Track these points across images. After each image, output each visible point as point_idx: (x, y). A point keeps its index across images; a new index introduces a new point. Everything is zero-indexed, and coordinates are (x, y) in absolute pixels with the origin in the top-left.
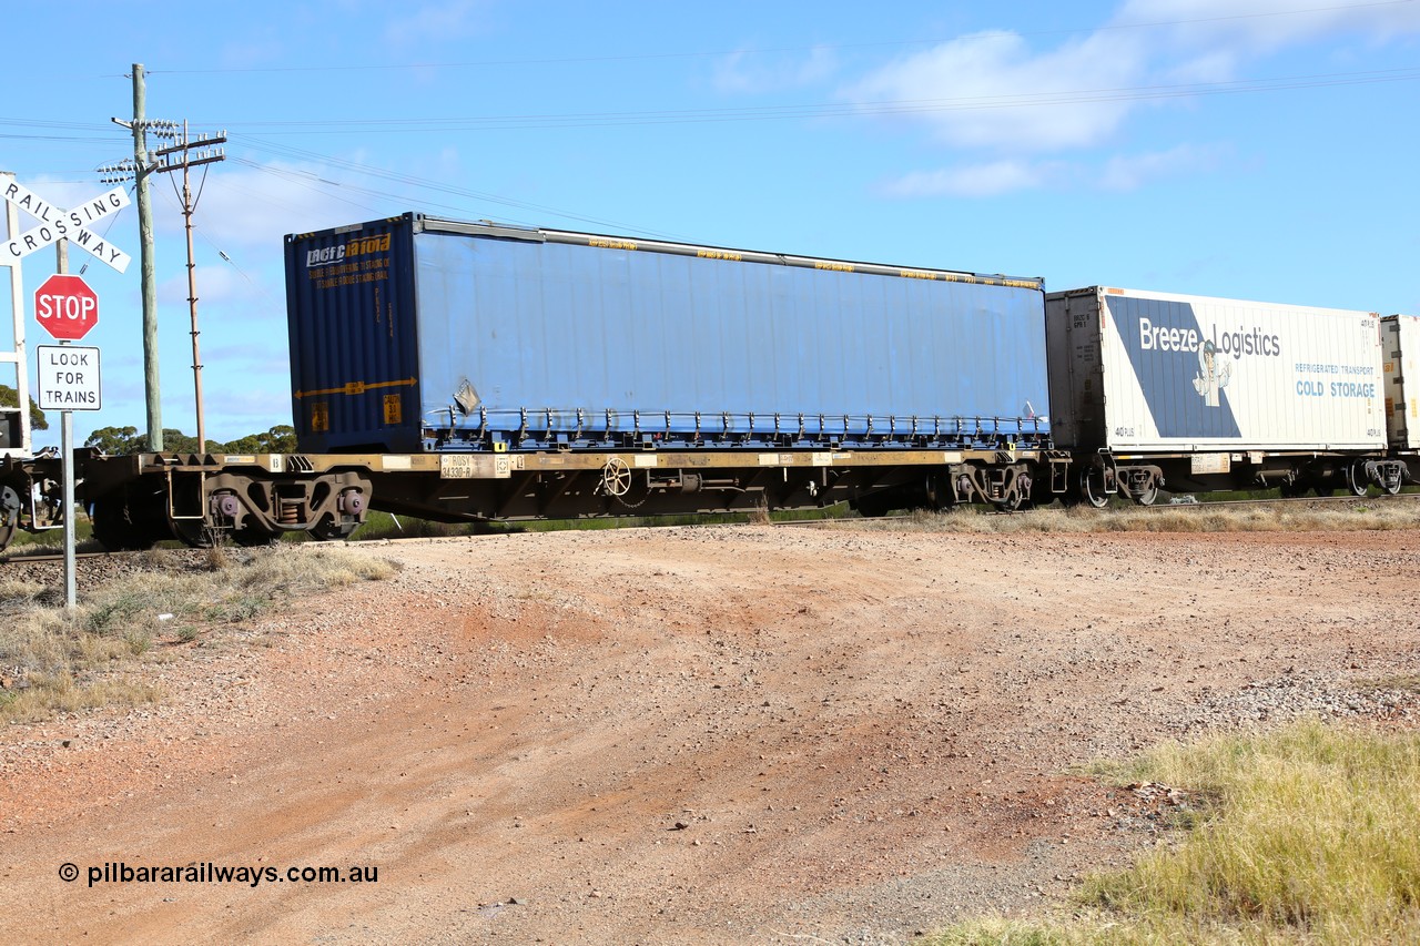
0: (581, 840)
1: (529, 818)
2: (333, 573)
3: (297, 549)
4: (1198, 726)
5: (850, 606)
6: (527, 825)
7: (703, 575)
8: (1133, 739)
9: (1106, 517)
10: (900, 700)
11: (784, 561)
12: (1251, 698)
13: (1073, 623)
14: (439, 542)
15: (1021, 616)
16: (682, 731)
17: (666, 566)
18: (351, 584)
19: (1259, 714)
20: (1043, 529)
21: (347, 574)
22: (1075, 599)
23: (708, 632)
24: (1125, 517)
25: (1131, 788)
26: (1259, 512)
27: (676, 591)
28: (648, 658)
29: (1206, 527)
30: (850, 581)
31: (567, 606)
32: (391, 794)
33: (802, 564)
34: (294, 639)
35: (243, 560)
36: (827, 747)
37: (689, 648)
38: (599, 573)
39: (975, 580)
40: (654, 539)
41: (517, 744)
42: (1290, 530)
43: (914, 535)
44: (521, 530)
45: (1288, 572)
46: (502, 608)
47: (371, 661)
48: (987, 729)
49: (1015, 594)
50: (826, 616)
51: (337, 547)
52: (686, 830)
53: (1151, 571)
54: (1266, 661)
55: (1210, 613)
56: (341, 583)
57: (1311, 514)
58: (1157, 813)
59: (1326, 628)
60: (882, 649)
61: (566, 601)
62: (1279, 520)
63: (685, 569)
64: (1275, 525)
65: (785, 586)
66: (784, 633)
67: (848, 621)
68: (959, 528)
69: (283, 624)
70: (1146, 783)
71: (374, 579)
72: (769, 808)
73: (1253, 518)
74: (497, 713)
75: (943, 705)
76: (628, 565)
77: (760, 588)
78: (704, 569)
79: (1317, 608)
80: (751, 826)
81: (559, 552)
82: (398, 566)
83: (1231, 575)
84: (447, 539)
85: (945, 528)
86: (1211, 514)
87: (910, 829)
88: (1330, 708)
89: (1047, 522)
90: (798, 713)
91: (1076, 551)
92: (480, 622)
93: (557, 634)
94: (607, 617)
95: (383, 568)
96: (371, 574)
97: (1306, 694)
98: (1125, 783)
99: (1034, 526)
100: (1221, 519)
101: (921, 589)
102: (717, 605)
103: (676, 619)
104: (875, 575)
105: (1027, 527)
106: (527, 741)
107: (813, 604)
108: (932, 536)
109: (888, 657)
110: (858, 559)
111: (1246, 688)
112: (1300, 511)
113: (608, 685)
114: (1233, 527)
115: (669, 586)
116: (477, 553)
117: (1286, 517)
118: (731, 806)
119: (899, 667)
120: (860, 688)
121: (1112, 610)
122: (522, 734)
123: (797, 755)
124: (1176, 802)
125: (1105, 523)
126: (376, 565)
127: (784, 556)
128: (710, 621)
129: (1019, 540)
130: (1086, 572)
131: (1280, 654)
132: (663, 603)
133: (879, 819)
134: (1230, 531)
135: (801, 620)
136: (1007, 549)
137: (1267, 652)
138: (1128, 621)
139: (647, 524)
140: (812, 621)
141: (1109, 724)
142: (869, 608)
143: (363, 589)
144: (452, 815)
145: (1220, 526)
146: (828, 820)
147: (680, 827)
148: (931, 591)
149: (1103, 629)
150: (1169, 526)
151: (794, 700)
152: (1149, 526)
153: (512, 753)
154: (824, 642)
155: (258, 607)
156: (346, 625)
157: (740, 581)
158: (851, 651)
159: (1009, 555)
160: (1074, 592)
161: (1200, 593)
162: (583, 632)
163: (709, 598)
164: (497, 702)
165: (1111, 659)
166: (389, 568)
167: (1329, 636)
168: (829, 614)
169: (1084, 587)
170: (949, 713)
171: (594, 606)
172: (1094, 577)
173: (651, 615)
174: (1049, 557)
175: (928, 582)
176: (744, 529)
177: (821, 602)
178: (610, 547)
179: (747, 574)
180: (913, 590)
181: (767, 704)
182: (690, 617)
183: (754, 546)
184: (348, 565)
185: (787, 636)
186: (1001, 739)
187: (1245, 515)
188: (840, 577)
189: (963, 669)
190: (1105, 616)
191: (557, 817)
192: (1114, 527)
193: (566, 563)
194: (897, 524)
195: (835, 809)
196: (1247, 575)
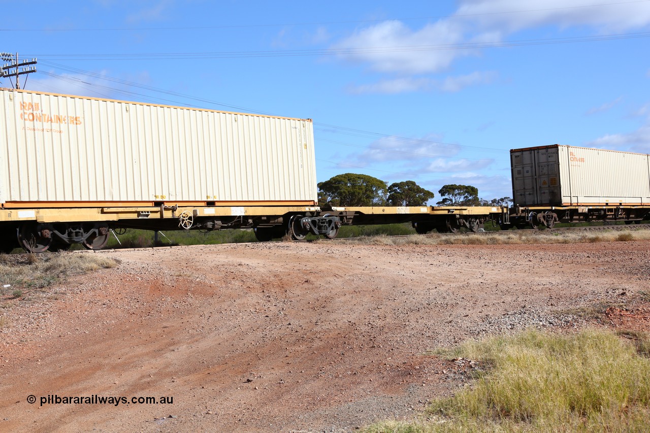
0: (203, 388)
1: (179, 378)
2: (88, 265)
3: (71, 254)
4: (484, 332)
5: (328, 279)
6: (178, 381)
7: (261, 265)
8: (455, 338)
9: (444, 237)
10: (350, 322)
11: (298, 259)
12: (507, 319)
13: (429, 286)
14: (138, 250)
15: (405, 283)
16: (250, 337)
17: (244, 261)
18: (96, 270)
19: (510, 327)
20: (416, 244)
21: (94, 265)
22: (430, 275)
23: (263, 291)
24: (452, 237)
25: (453, 360)
26: (512, 236)
27: (248, 272)
28: (235, 303)
29: (489, 242)
30: (328, 267)
31: (198, 280)
32: (114, 368)
33: (307, 260)
34: (69, 296)
35: (45, 259)
36: (317, 344)
37: (254, 299)
38: (213, 264)
39: (385, 266)
40: (239, 249)
41: (174, 344)
42: (526, 243)
43: (358, 247)
44: (177, 245)
45: (524, 262)
46: (168, 281)
47: (106, 306)
48: (389, 335)
49: (403, 273)
50: (317, 283)
51: (90, 253)
52: (252, 382)
53: (464, 262)
54: (514, 302)
55: (489, 281)
56: (92, 270)
57: (534, 236)
58: (465, 372)
59: (540, 288)
60: (343, 299)
61: (198, 277)
62: (520, 239)
63: (253, 262)
64: (519, 241)
65: (299, 270)
66: (298, 291)
67: (327, 286)
68: (378, 243)
69: (64, 289)
70: (460, 358)
71: (107, 268)
72: (290, 372)
73: (509, 238)
74: (165, 329)
75: (370, 324)
76: (226, 260)
77: (287, 271)
78: (261, 262)
79: (537, 278)
80: (282, 380)
81: (194, 255)
82: (119, 262)
83: (499, 264)
84: (142, 249)
85: (372, 243)
86: (490, 236)
87: (354, 380)
88: (541, 323)
89: (418, 240)
90: (304, 328)
91: (430, 253)
92: (157, 287)
93: (193, 293)
94: (216, 284)
95: (112, 262)
96: (106, 265)
97: (531, 317)
98: (450, 358)
99: (412, 242)
100: (495, 239)
101: (361, 271)
102: (268, 279)
103: (248, 285)
104: (340, 265)
105: (409, 243)
106: (179, 342)
107: (312, 278)
108: (366, 247)
109: (345, 302)
110: (332, 257)
111: (504, 315)
112: (529, 235)
113: (217, 316)
114: (500, 242)
115: (245, 270)
116: (156, 256)
117: (524, 238)
118: (272, 371)
119: (350, 307)
120: (333, 316)
121: (446, 280)
122: (177, 339)
123: (303, 347)
124: (473, 366)
125: (444, 240)
126: (109, 261)
127: (298, 256)
128: (264, 286)
129: (405, 249)
130: (435, 263)
131: (520, 299)
132: (242, 278)
133: (340, 376)
134: (499, 244)
135: (306, 285)
136: (399, 253)
137: (514, 299)
138: (453, 285)
139: (236, 241)
140: (311, 286)
141: (444, 332)
142: (336, 279)
143: (102, 272)
144: (143, 377)
145: (494, 242)
146: (317, 377)
147: (249, 381)
148: (365, 272)
149: (442, 289)
150: (472, 242)
151: (302, 322)
152: (463, 242)
153: (172, 348)
154: (316, 295)
155: (52, 281)
156: (93, 289)
157: (278, 268)
158: (328, 299)
159: (400, 255)
160: (429, 272)
161: (485, 272)
162: (205, 292)
163: (264, 275)
164: (165, 324)
165: (445, 302)
166: (115, 262)
167: (541, 291)
168: (319, 283)
169: (434, 270)
170: (372, 327)
171: (210, 280)
172: (438, 265)
173: (237, 283)
174: (418, 256)
175: (364, 268)
176: (280, 244)
177: (315, 277)
178: (218, 252)
179: (281, 264)
180: (357, 272)
181: (290, 324)
182: (255, 284)
183: (285, 252)
184: (95, 261)
185: (299, 293)
186: (396, 339)
187: (506, 237)
188: (324, 266)
189: (379, 307)
190: (443, 283)
191: (192, 377)
192: (447, 242)
193: (197, 260)
194: (350, 241)
195: (320, 372)
196: (506, 264)
